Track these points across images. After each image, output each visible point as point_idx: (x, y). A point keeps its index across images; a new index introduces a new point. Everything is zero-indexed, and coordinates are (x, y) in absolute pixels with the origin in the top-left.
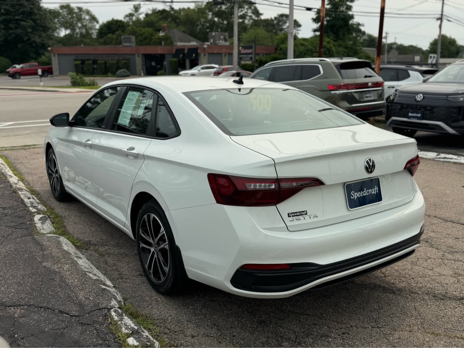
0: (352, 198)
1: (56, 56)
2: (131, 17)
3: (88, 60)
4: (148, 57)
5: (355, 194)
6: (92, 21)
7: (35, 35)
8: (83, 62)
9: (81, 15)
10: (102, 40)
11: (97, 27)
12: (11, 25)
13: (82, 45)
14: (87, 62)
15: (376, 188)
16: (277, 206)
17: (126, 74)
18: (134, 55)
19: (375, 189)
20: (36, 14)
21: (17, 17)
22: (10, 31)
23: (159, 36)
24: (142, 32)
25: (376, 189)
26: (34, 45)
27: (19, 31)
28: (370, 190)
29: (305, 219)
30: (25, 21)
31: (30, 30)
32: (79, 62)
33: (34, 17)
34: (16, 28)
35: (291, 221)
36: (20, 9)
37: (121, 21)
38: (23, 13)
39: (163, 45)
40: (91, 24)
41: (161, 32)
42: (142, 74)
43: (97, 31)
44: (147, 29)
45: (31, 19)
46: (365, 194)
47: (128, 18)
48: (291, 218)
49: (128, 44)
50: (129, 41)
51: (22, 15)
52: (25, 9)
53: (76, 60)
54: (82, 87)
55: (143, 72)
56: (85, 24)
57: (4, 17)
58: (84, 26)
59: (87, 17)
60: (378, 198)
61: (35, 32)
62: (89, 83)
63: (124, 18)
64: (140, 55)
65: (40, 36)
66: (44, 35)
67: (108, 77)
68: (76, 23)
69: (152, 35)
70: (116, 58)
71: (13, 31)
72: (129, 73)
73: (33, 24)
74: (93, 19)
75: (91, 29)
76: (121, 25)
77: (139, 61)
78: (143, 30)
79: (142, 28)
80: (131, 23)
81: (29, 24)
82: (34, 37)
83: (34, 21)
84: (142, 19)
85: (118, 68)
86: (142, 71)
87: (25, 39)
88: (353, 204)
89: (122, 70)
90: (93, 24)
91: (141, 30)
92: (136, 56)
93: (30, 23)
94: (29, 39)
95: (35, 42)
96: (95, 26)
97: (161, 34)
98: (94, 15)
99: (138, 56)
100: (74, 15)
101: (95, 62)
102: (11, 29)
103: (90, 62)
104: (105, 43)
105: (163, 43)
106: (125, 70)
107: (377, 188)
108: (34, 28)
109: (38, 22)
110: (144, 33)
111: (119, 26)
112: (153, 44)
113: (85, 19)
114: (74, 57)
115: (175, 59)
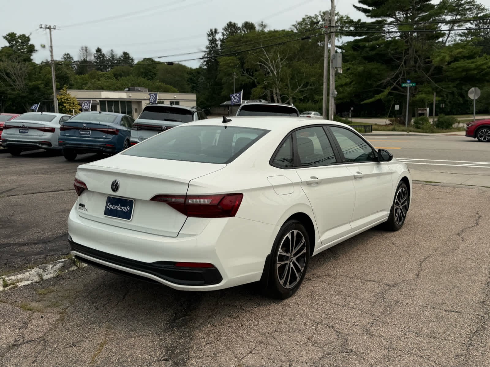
0: (107, 207)
5: (110, 205)
29: (83, 209)
35: (79, 208)
46: (118, 209)
60: (127, 216)
88: (108, 212)
107: (129, 208)
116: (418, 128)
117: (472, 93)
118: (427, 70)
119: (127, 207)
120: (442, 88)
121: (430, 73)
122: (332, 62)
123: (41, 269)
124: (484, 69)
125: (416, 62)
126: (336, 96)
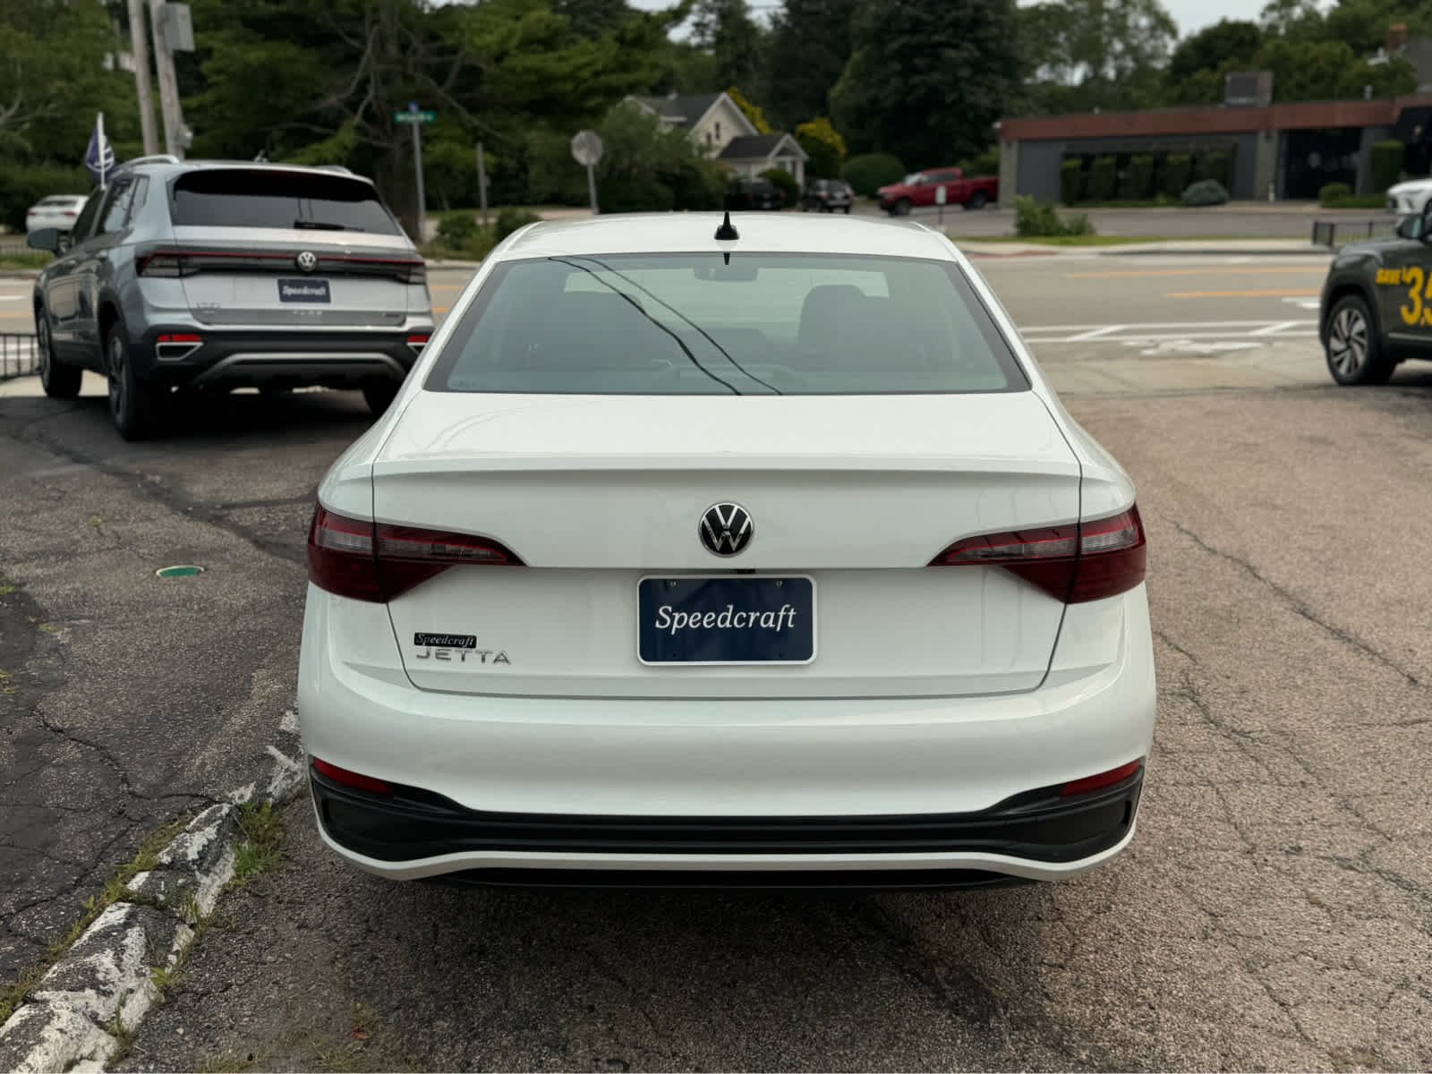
0: (658, 625)
1: (1015, 145)
2: (1284, 11)
3: (1105, 155)
4: (1298, 142)
5: (677, 616)
6: (1159, 32)
7: (979, 84)
8: (1088, 160)
9: (1125, 16)
10: (1175, 92)
11: (1171, 47)
12: (919, 62)
13: (1097, 111)
14: (1098, 162)
15: (787, 610)
16: (390, 604)
17: (1214, 197)
18: (1254, 133)
19: (782, 613)
20: (989, 24)
21: (936, 38)
22: (915, 79)
23: (1369, 67)
24: (1311, 54)
25: (786, 618)
26: (971, 115)
27: (936, 77)
28: (753, 616)
29: (463, 659)
30: (956, 47)
31: (965, 72)
32: (1074, 163)
33: (981, 34)
34: (931, 69)
35: (418, 656)
36: (948, 11)
37: (1248, 27)
38: (956, 24)
39: (1368, 95)
40: (1152, 42)
41: (1381, 51)
42: (1272, 196)
43: (1169, 62)
44: (1325, 46)
45: (974, 41)
46: (728, 624)
47: (1275, 15)
48: (423, 649)
49: (1242, 100)
50: (1251, 88)
51: (950, 31)
52: (961, 13)
53: (1068, 156)
54: (1044, 239)
55: (1276, 191)
56: (1135, 42)
57: (904, 40)
58: (1132, 51)
59: (1144, 22)
61: (979, 78)
62: (1067, 226)
63: (1263, 15)
64: (1275, 135)
65: (991, 89)
66: (1003, 83)
67: (1155, 205)
68: (1110, 42)
69: (1340, 65)
70: (1192, 147)
71: (922, 77)
72: (1223, 193)
73: (977, 54)
74: (1164, 24)
75: (1153, 56)
76: (1248, 37)
77: (1267, 155)
78: (1315, 50)
79: (1311, 45)
80: (1282, 31)
81: (965, 54)
82: (972, 93)
83: (980, 43)
84: (1325, 14)
85: (1193, 177)
86: (1271, 187)
87: (949, 99)
89: (1202, 185)
90: (1160, 43)
91: (1306, 50)
92: (1262, 135)
93: (968, 51)
94: (960, 99)
95: (974, 107)
96: (1165, 46)
97: (1381, 58)
98: (1166, 14)
99: (1268, 137)
100: (1105, 18)
101: (1123, 160)
102: (918, 72)
103: (1108, 161)
104: (1182, 99)
105: (1369, 89)
106: (1213, 183)
107: (792, 613)
108: (977, 67)
109: (992, 45)
110: (1315, 59)
111: (1240, 43)
112: (1340, 97)
113: (1137, 27)
114: (1063, 148)
115: (1395, 144)
116: (458, 248)
117: (581, 146)
118: (440, 75)
119: (777, 611)
120: (491, 126)
121: (449, 84)
122: (162, 33)
123: (82, 988)
124: (586, 80)
125: (404, 47)
126: (188, 145)
